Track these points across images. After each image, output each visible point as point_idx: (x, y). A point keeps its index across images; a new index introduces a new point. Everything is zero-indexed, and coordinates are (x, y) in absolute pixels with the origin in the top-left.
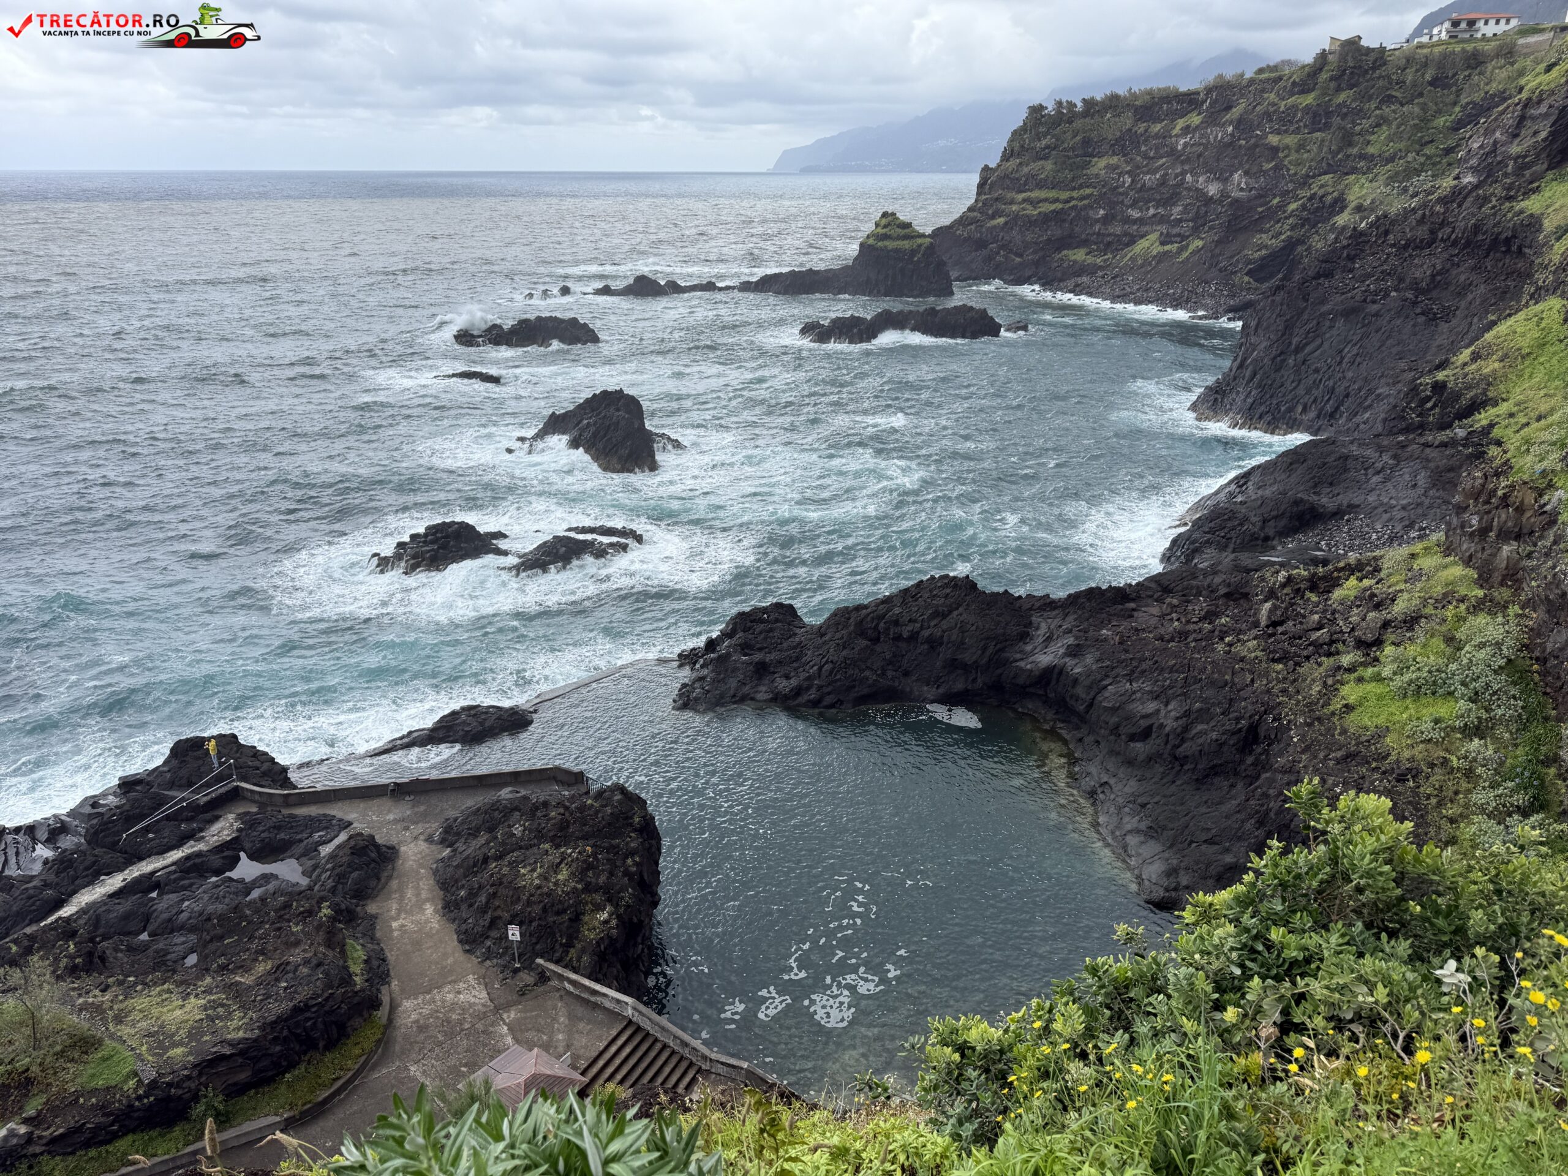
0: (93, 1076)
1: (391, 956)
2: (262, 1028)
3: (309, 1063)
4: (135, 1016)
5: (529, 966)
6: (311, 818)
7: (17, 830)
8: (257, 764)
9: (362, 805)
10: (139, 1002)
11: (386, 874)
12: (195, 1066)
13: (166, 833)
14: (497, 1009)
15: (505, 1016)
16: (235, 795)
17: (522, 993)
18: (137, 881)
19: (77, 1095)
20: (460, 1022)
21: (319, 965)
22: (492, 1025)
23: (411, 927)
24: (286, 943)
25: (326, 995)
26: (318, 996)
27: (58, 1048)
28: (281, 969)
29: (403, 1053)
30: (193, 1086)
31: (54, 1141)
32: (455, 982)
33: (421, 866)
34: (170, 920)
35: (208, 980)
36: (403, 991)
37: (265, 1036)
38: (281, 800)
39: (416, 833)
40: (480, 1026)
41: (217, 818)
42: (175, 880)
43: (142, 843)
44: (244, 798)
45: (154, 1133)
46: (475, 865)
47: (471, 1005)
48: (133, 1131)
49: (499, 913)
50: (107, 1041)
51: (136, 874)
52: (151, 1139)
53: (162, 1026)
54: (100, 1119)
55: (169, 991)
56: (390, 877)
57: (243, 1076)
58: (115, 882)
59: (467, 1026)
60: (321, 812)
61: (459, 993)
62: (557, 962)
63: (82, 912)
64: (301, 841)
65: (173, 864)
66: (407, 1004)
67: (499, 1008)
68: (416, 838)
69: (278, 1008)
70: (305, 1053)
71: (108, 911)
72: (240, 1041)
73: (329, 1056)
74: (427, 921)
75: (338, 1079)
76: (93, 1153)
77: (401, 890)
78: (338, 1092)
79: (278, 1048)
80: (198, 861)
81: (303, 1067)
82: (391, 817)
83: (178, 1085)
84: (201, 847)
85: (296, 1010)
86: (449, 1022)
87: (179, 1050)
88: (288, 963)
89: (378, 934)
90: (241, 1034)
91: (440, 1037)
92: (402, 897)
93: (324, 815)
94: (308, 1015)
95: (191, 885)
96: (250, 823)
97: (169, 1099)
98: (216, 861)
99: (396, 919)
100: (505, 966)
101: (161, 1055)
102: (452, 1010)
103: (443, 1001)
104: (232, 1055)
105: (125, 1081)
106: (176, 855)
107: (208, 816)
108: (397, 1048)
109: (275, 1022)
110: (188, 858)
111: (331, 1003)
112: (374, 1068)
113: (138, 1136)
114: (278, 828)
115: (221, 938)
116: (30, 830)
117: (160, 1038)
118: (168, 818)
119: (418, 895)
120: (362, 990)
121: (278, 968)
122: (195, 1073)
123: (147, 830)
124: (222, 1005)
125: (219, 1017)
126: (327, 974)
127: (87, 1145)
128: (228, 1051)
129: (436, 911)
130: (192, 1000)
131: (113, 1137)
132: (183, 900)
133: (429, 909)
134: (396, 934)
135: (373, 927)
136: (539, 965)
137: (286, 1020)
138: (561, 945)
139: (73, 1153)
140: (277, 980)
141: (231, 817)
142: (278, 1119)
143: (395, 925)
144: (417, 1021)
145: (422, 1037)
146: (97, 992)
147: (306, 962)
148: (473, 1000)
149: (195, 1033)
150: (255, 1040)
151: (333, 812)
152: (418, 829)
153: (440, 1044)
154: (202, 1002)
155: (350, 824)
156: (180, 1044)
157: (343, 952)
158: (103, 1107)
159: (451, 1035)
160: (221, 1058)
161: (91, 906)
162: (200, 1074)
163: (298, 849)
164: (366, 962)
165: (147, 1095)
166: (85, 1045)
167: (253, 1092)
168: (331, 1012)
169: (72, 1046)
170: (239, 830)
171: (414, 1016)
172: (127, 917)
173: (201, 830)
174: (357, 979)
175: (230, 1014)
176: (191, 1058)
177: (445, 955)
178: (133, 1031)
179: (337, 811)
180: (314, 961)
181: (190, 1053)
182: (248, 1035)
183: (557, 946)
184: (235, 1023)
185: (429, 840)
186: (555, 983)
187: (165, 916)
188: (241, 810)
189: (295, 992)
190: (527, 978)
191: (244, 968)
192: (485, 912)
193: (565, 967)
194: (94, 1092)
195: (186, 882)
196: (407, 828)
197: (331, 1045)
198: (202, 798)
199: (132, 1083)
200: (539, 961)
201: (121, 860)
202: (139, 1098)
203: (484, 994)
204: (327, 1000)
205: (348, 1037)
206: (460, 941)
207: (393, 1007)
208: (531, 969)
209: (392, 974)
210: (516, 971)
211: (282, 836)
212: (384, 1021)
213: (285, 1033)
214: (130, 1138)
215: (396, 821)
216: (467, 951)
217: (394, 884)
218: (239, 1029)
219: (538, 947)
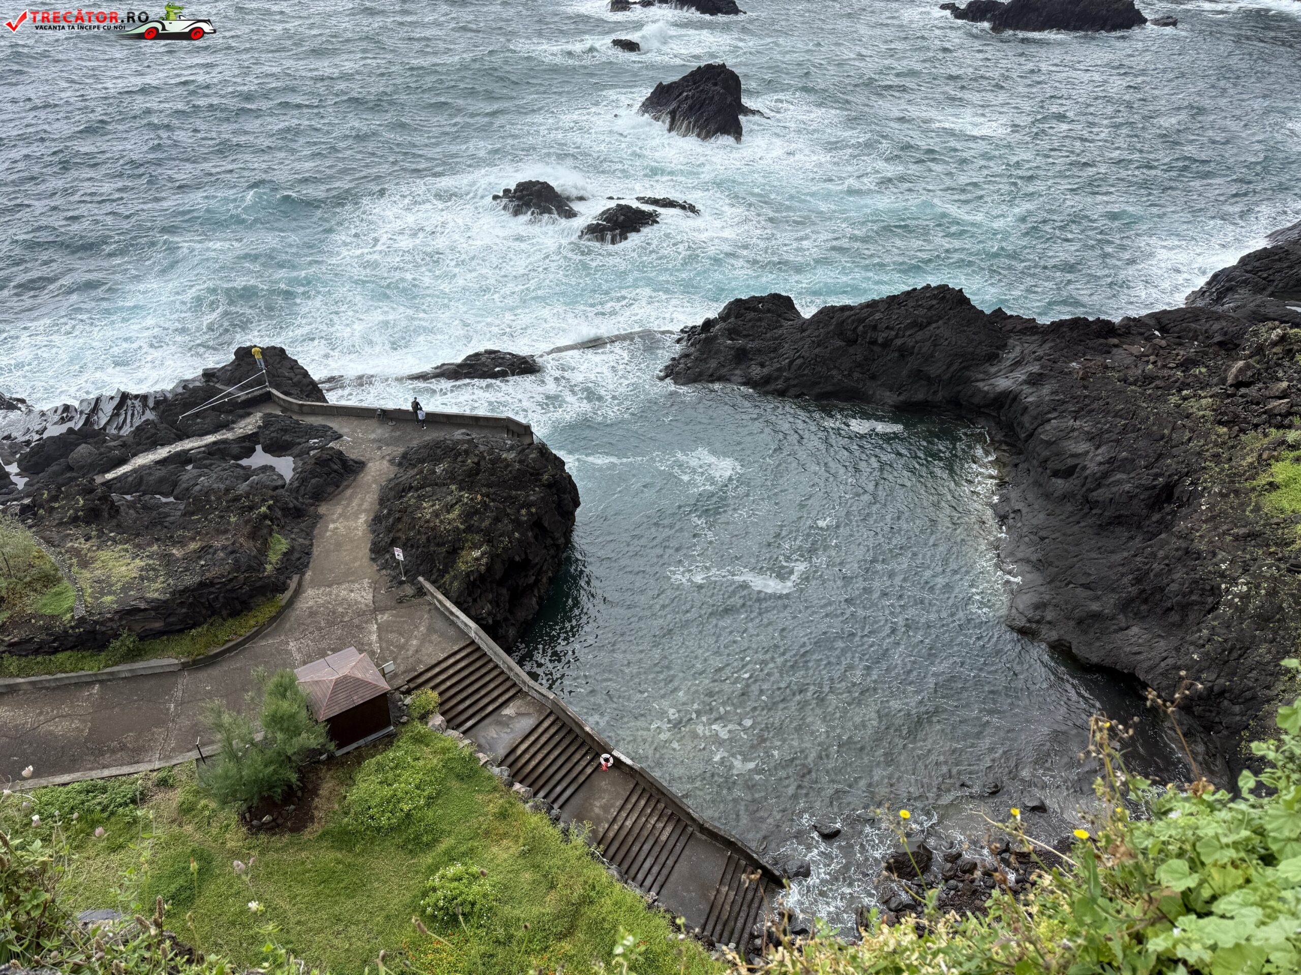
0: (45, 605)
1: (316, 551)
2: (173, 593)
3: (212, 625)
4: (98, 564)
5: (412, 581)
6: (311, 427)
7: (136, 397)
8: (292, 375)
9: (355, 422)
10: (104, 555)
11: (345, 483)
12: (116, 612)
13: (208, 420)
14: (376, 610)
15: (379, 617)
16: (267, 398)
17: (400, 601)
18: (178, 455)
19: (32, 616)
20: (343, 615)
21: (232, 552)
22: (366, 623)
23: (342, 530)
24: (217, 530)
25: (231, 576)
26: (223, 576)
27: (28, 579)
28: (204, 550)
29: (290, 630)
30: (115, 626)
31: (11, 645)
32: (353, 582)
33: (375, 481)
34: (187, 489)
35: (155, 547)
36: (312, 580)
37: (173, 600)
38: (296, 409)
39: (386, 453)
40: (356, 621)
41: (249, 414)
42: (200, 459)
43: (191, 425)
44: (274, 402)
45: (86, 653)
46: (403, 491)
47: (357, 602)
48: (72, 648)
49: (400, 534)
50: (66, 582)
51: (179, 449)
52: (83, 657)
53: (109, 577)
54: (44, 637)
55: (126, 550)
56: (348, 487)
57: (158, 625)
58: (162, 453)
59: (346, 619)
60: (323, 423)
61: (352, 591)
62: (433, 583)
63: (134, 471)
64: (299, 444)
65: (206, 446)
66: (310, 592)
67: (377, 609)
68: (383, 457)
69: (190, 580)
70: (210, 617)
71: (150, 474)
72: (153, 600)
73: (230, 621)
74: (356, 528)
75: (230, 641)
76: (40, 659)
77: (351, 499)
78: (229, 650)
79: (184, 610)
80: (222, 446)
81: (205, 626)
82: (373, 436)
83: (102, 623)
84: (229, 435)
85: (202, 585)
86: (334, 613)
87: (109, 598)
88: (211, 547)
89: (316, 532)
90: (156, 595)
91: (323, 624)
92: (348, 505)
93: (324, 426)
94: (212, 589)
95: (211, 465)
96: (268, 421)
97: (94, 632)
98: (235, 449)
99: (334, 522)
100: (394, 577)
101: (97, 598)
102: (341, 604)
103: (337, 596)
104: (145, 610)
105: (65, 614)
106: (210, 439)
107: (241, 412)
108: (288, 626)
109: (183, 591)
110: (215, 443)
111: (234, 583)
112: (263, 638)
113: (74, 653)
114: (285, 431)
115: (193, 514)
116: (144, 398)
117: (103, 585)
118: (213, 408)
119: (360, 505)
120: (268, 577)
121: (203, 548)
122: (117, 617)
123: (197, 415)
124: (154, 569)
125: (148, 579)
126: (236, 560)
127: (37, 652)
128: (143, 606)
129: (366, 522)
130: (137, 561)
131: (55, 651)
132: (200, 476)
133: (363, 518)
134: (328, 534)
135: (314, 525)
136: (419, 582)
137: (193, 590)
138: (439, 570)
139: (26, 656)
140: (200, 558)
141: (259, 415)
142: (176, 662)
143: (332, 526)
144: (311, 607)
145: (309, 621)
146: (82, 540)
147: (224, 548)
148: (359, 599)
149: (125, 589)
150: (165, 602)
151: (331, 425)
152: (386, 450)
153: (320, 629)
154: (143, 564)
155: (340, 436)
156: (114, 593)
157: (265, 542)
158: (47, 629)
159: (331, 624)
160: (136, 610)
161: (142, 467)
162: (121, 619)
163: (296, 450)
164: (285, 554)
165: (77, 626)
166: (48, 580)
167: (165, 637)
168: (233, 590)
169: (38, 580)
170: (259, 427)
171: (311, 603)
172: (161, 481)
173: (234, 422)
174: (269, 567)
175: (157, 577)
176: (115, 606)
177: (355, 559)
178: (88, 575)
179: (334, 424)
180: (229, 549)
181: (116, 602)
182: (162, 597)
183: (435, 570)
184: (157, 585)
185: (392, 461)
186: (429, 598)
187: (184, 485)
188: (268, 411)
189: (208, 570)
190: (409, 590)
191: (182, 543)
192: (390, 532)
193: (438, 588)
194: (42, 616)
195: (207, 462)
196: (380, 448)
197: (235, 614)
198: (242, 395)
199: (69, 616)
200: (421, 579)
201: (173, 436)
202: (72, 627)
203: (370, 596)
204: (231, 580)
205: (250, 610)
206: (371, 550)
207: (298, 592)
208: (413, 584)
209: (311, 565)
210: (401, 583)
211: (287, 437)
212: (283, 603)
213: (191, 600)
214: (68, 653)
215: (374, 441)
216: (373, 559)
217: (349, 492)
218: (157, 590)
219: (421, 568)
